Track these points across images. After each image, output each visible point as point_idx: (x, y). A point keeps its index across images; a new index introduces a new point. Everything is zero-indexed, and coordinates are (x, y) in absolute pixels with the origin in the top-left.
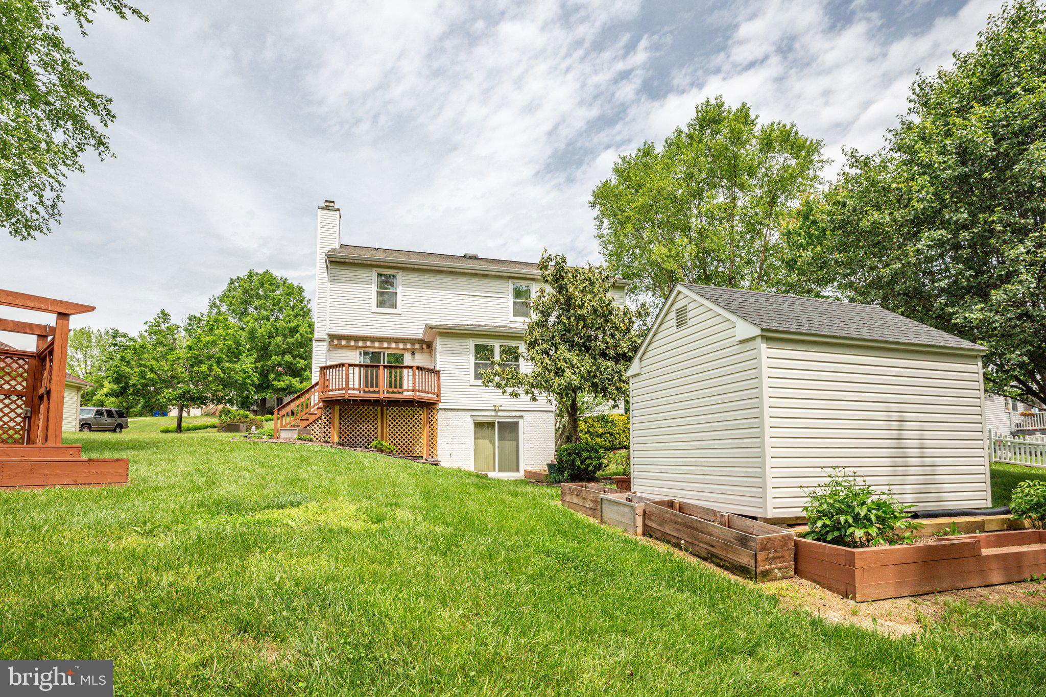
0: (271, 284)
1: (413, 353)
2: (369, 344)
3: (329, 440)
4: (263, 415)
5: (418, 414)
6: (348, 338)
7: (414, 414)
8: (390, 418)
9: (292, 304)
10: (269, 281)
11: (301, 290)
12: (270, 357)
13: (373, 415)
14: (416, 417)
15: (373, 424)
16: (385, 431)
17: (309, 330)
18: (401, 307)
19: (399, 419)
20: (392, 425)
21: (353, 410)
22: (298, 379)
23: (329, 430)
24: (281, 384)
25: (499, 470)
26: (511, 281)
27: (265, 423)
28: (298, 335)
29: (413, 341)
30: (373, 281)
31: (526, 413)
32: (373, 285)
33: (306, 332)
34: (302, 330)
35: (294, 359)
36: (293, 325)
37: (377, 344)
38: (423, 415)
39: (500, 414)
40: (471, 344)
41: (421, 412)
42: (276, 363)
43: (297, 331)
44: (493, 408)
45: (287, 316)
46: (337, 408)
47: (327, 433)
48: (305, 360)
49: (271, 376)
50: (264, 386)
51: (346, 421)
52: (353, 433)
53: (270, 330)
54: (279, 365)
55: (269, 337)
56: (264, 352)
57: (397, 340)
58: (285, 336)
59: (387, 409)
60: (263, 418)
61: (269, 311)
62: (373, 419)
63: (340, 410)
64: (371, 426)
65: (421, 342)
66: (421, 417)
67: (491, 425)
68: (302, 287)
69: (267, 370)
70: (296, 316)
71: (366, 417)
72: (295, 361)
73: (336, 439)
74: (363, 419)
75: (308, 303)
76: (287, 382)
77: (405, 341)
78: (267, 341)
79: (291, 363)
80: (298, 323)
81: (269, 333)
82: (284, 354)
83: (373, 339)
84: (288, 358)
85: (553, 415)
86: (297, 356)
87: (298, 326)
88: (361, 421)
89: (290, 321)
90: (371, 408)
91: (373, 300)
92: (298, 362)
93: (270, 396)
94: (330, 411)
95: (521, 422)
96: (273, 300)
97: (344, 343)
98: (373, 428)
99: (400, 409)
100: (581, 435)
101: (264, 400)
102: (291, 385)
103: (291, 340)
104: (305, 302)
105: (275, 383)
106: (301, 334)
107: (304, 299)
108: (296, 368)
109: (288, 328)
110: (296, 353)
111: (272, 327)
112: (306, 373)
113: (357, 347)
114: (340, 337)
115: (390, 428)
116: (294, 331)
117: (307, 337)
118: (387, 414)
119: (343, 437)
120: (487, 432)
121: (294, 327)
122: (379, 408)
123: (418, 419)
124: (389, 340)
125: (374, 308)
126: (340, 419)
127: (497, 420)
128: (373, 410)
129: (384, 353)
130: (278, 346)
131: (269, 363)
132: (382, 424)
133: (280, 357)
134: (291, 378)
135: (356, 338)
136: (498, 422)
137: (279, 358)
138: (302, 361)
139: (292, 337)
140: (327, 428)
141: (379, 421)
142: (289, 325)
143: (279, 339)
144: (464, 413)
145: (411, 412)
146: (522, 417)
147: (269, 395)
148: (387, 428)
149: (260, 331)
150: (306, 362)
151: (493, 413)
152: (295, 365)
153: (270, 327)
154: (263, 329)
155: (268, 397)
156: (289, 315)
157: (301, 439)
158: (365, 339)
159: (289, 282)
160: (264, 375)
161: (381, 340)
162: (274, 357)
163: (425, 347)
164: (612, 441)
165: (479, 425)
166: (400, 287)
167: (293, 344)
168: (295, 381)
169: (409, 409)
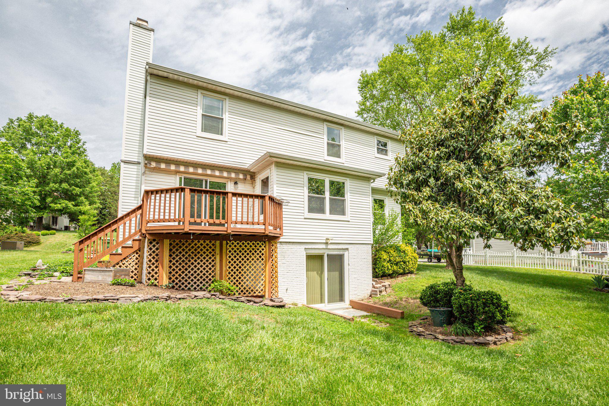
0: (51, 126)
1: (236, 183)
2: (191, 170)
3: (156, 282)
4: (39, 230)
5: (260, 249)
6: (168, 161)
7: (256, 249)
8: (230, 254)
9: (69, 144)
10: (48, 123)
11: (77, 133)
12: (48, 184)
13: (210, 250)
14: (258, 252)
15: (210, 261)
16: (224, 269)
17: (84, 165)
18: (227, 134)
19: (240, 254)
20: (232, 262)
21: (187, 244)
22: (73, 203)
23: (156, 270)
24: (58, 206)
25: (329, 302)
26: (325, 123)
27: (42, 237)
28: (74, 168)
29: (237, 171)
30: (199, 103)
31: (351, 246)
32: (199, 108)
33: (82, 166)
34: (78, 164)
35: (71, 187)
36: (70, 160)
37: (200, 171)
38: (265, 249)
39: (330, 247)
40: (304, 177)
41: (263, 247)
42: (54, 189)
43: (74, 166)
44: (324, 241)
45: (65, 153)
46: (167, 242)
47: (153, 273)
48: (80, 188)
49: (49, 200)
50: (43, 207)
51: (177, 258)
52: (186, 272)
53: (49, 162)
54: (57, 190)
55: (48, 168)
56: (43, 180)
57: (221, 168)
58: (63, 169)
59: (227, 244)
60: (40, 233)
61: (48, 148)
62: (210, 255)
63: (171, 244)
64: (207, 263)
65: (245, 172)
66: (263, 252)
67: (320, 257)
68: (78, 131)
69: (45, 194)
70: (73, 153)
71: (202, 253)
72: (71, 189)
73: (165, 281)
74: (199, 255)
75: (83, 145)
76: (64, 205)
77: (229, 169)
78: (45, 171)
79: (67, 190)
80: (74, 159)
81: (48, 165)
82: (61, 182)
83: (196, 165)
84: (65, 185)
85: (370, 246)
86: (73, 185)
87: (75, 162)
88: (196, 258)
89: (67, 157)
90: (208, 242)
91: (197, 123)
92: (74, 189)
93: (46, 216)
94: (157, 246)
95: (346, 254)
96: (52, 139)
97: (163, 166)
98: (210, 266)
99: (241, 244)
100: (385, 264)
101: (41, 219)
102: (67, 208)
103: (68, 172)
104: (81, 144)
105: (52, 205)
106: (77, 168)
107: (80, 140)
108: (72, 194)
109: (66, 162)
110: (72, 182)
111: (51, 160)
112: (81, 198)
113: (177, 172)
114: (159, 160)
115: (230, 265)
116: (71, 165)
117: (83, 171)
118: (227, 249)
119: (173, 278)
120: (316, 263)
121: (71, 162)
122: (218, 243)
123: (260, 254)
124: (213, 167)
125: (200, 133)
126: (170, 256)
127: (327, 252)
128: (211, 245)
129: (206, 181)
130: (56, 175)
131: (47, 188)
132: (221, 261)
133: (58, 184)
134: (67, 202)
135: (178, 163)
136: (328, 255)
137: (57, 186)
138: (77, 189)
139: (69, 169)
140: (153, 267)
141: (218, 257)
142: (67, 160)
143: (57, 170)
144: (298, 247)
145: (253, 247)
146: (347, 249)
147: (45, 214)
148: (227, 265)
149: (39, 162)
150: (81, 190)
151: (324, 246)
152: (71, 191)
153: (49, 160)
154: (42, 162)
155: (45, 216)
156: (67, 152)
157: (119, 284)
158: (187, 164)
159: (65, 126)
160: (43, 199)
161: (205, 166)
162: (51, 185)
163: (248, 177)
164: (404, 268)
165: (310, 257)
166: (227, 113)
167: (70, 175)
168: (70, 204)
169: (251, 244)
